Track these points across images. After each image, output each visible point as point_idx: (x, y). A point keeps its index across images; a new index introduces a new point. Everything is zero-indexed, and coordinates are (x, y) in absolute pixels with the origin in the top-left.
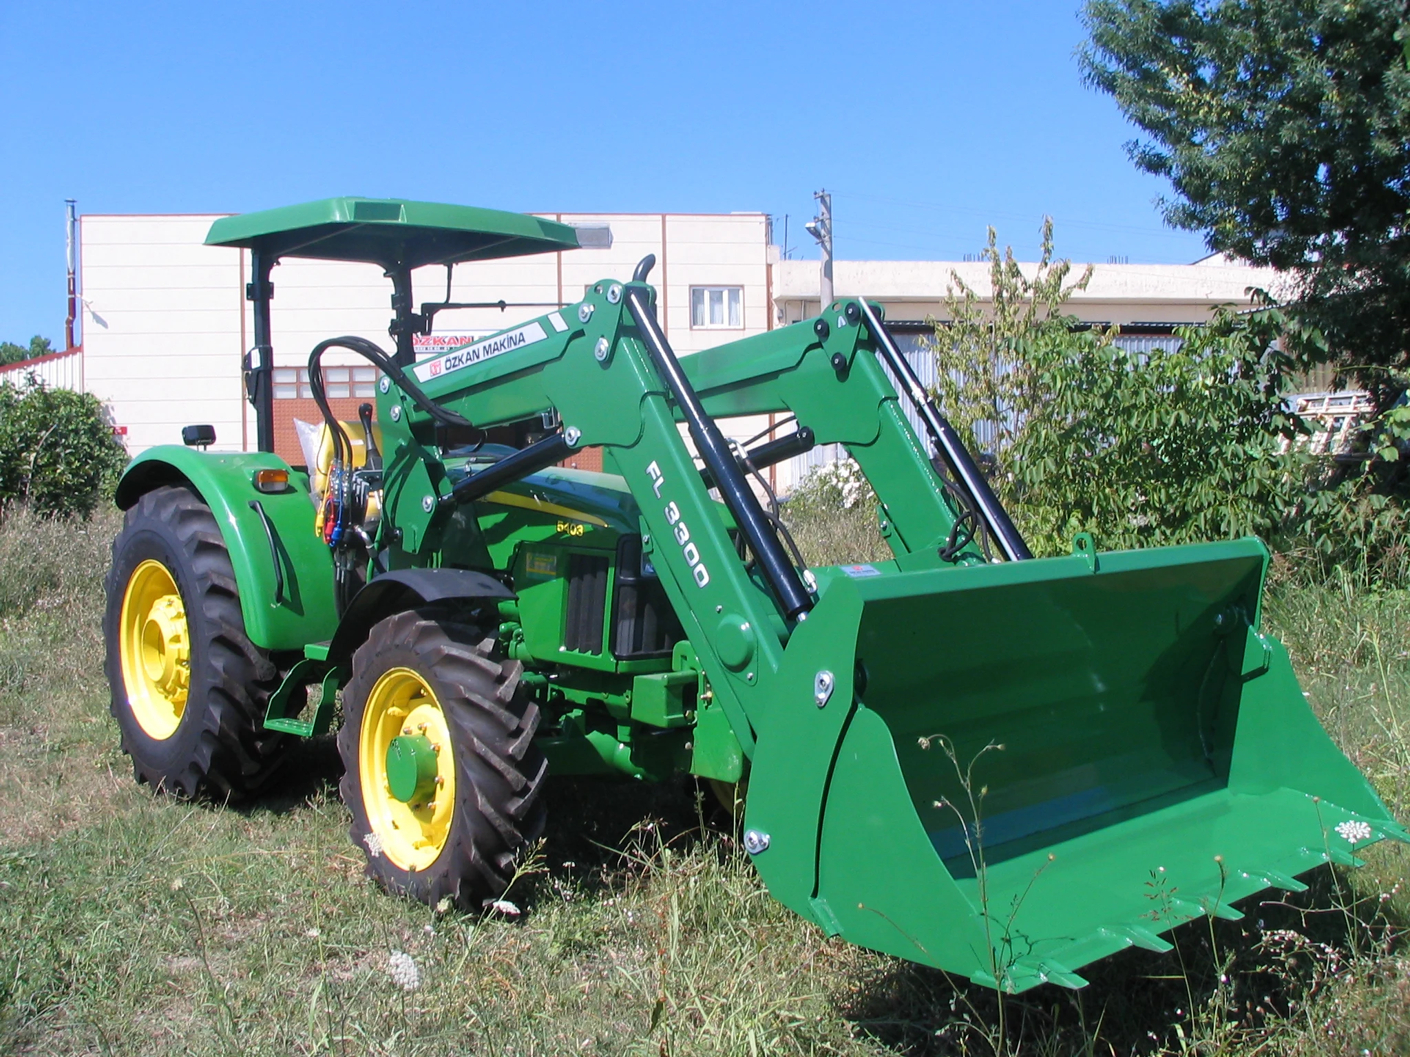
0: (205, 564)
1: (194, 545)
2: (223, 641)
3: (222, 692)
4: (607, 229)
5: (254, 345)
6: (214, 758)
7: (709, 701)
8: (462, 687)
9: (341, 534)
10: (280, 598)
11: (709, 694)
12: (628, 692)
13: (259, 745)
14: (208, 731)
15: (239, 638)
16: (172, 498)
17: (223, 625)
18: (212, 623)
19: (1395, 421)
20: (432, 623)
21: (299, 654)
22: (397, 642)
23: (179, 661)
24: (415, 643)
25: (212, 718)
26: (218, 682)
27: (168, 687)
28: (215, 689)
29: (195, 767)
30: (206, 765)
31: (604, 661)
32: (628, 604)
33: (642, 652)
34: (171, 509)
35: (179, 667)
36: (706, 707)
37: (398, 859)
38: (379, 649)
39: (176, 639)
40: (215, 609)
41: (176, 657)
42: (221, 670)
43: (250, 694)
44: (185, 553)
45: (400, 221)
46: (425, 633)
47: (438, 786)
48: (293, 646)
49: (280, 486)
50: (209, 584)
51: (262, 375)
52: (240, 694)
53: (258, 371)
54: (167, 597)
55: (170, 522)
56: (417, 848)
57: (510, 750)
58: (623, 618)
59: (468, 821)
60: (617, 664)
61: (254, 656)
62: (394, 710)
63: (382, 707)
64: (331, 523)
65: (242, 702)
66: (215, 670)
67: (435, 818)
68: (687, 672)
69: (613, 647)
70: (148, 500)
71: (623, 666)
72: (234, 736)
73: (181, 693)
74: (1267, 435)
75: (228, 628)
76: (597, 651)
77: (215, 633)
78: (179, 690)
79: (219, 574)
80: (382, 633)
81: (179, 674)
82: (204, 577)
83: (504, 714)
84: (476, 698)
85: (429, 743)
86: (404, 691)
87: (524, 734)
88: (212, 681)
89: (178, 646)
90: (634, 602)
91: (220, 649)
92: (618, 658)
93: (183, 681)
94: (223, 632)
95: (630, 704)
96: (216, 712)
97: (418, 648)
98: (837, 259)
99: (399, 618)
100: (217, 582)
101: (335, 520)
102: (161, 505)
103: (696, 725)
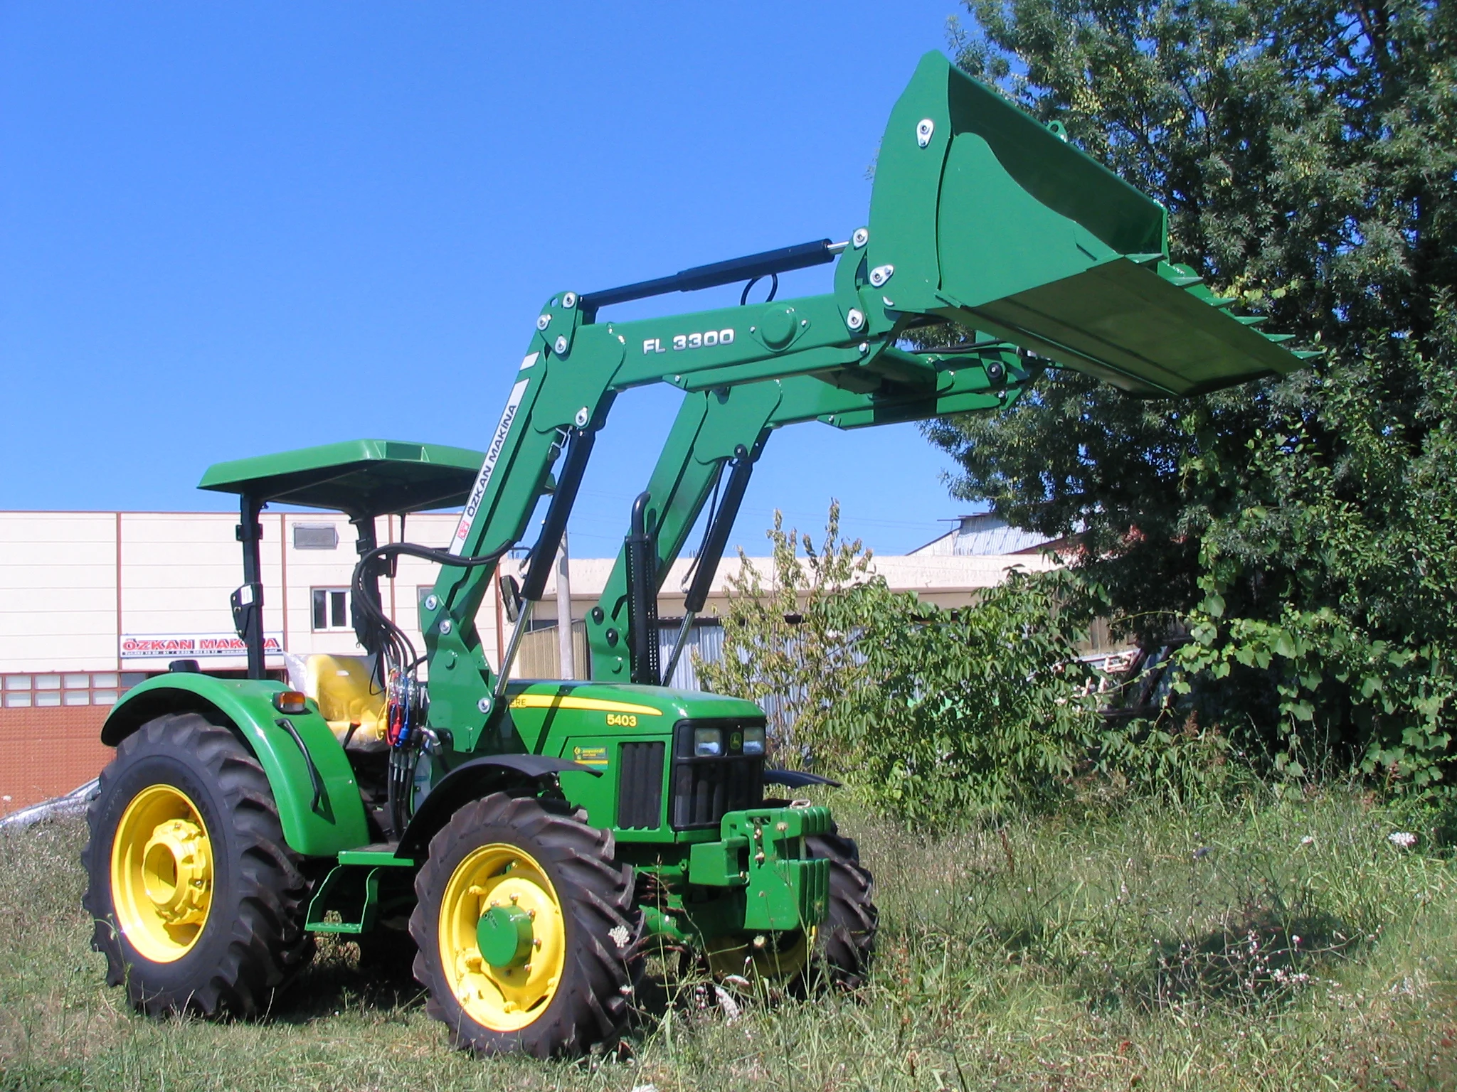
0: (231, 781)
1: (220, 764)
2: (257, 853)
3: (256, 903)
4: (333, 529)
5: (243, 583)
6: (242, 969)
7: (761, 861)
8: (572, 849)
9: (409, 734)
10: (315, 808)
11: (761, 855)
12: (684, 861)
13: (286, 954)
14: (238, 944)
15: (273, 848)
16: (184, 724)
17: (258, 837)
18: (245, 835)
19: (1184, 658)
20: (528, 799)
21: (333, 861)
22: (488, 821)
23: (193, 882)
24: (511, 819)
25: (242, 926)
26: (252, 893)
27: (176, 909)
28: (250, 900)
29: (219, 982)
30: (232, 977)
31: (663, 833)
32: (685, 781)
33: (695, 824)
34: (185, 733)
35: (192, 887)
36: (759, 867)
37: (490, 1023)
38: (463, 831)
39: (189, 860)
40: (246, 822)
41: (190, 876)
42: (255, 880)
43: (282, 904)
44: (207, 774)
45: (422, 460)
46: (522, 808)
47: (534, 947)
48: (328, 853)
49: (298, 707)
50: (239, 799)
51: (254, 611)
52: (273, 904)
53: (250, 606)
54: (172, 823)
55: (187, 744)
56: (508, 1012)
57: (620, 901)
58: (680, 794)
59: (584, 970)
60: (676, 835)
61: (286, 866)
62: (475, 889)
63: (463, 885)
64: (397, 726)
65: (275, 911)
66: (248, 881)
67: (530, 980)
68: (737, 837)
69: (671, 820)
70: (154, 729)
71: (682, 836)
72: (264, 944)
73: (191, 914)
74: (1062, 682)
75: (262, 839)
76: (653, 826)
77: (247, 845)
78: (189, 911)
79: (250, 790)
80: (467, 816)
81: (191, 894)
82: (235, 792)
83: (611, 871)
84: (586, 857)
85: (522, 911)
86: (486, 868)
87: (628, 888)
88: (242, 892)
89: (190, 866)
90: (690, 778)
91: (251, 861)
92: (676, 830)
93: (195, 900)
94: (257, 843)
95: (686, 873)
96: (247, 922)
97: (516, 822)
98: (572, 558)
99: (489, 800)
100: (248, 796)
101: (401, 723)
102: (170, 730)
103: (748, 884)
